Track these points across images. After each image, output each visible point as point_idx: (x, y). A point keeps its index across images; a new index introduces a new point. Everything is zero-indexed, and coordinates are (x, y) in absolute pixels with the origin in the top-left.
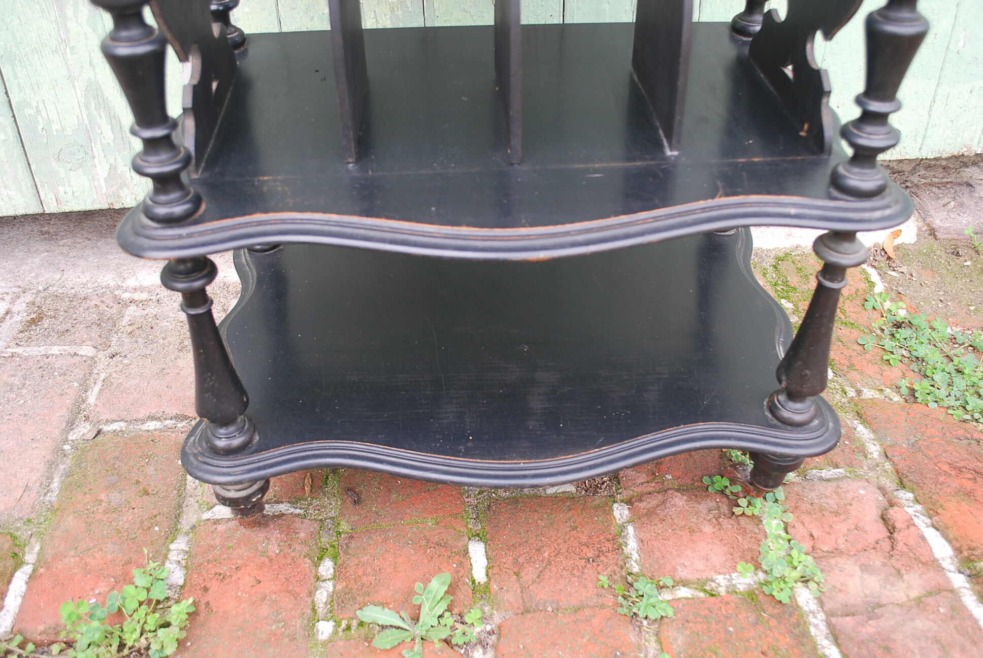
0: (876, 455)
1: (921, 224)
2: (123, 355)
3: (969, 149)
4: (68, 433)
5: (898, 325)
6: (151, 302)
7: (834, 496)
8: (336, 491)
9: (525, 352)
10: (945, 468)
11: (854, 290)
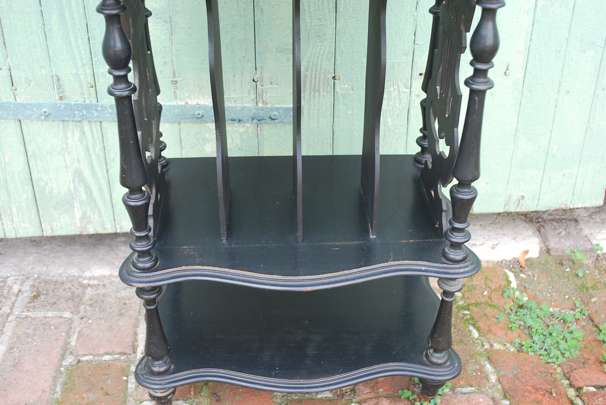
0: (494, 381)
1: (542, 245)
2: (88, 317)
3: (566, 205)
4: (62, 361)
5: (521, 307)
6: (100, 286)
7: (466, 402)
8: (207, 395)
9: (306, 324)
10: (530, 388)
11: (498, 286)
